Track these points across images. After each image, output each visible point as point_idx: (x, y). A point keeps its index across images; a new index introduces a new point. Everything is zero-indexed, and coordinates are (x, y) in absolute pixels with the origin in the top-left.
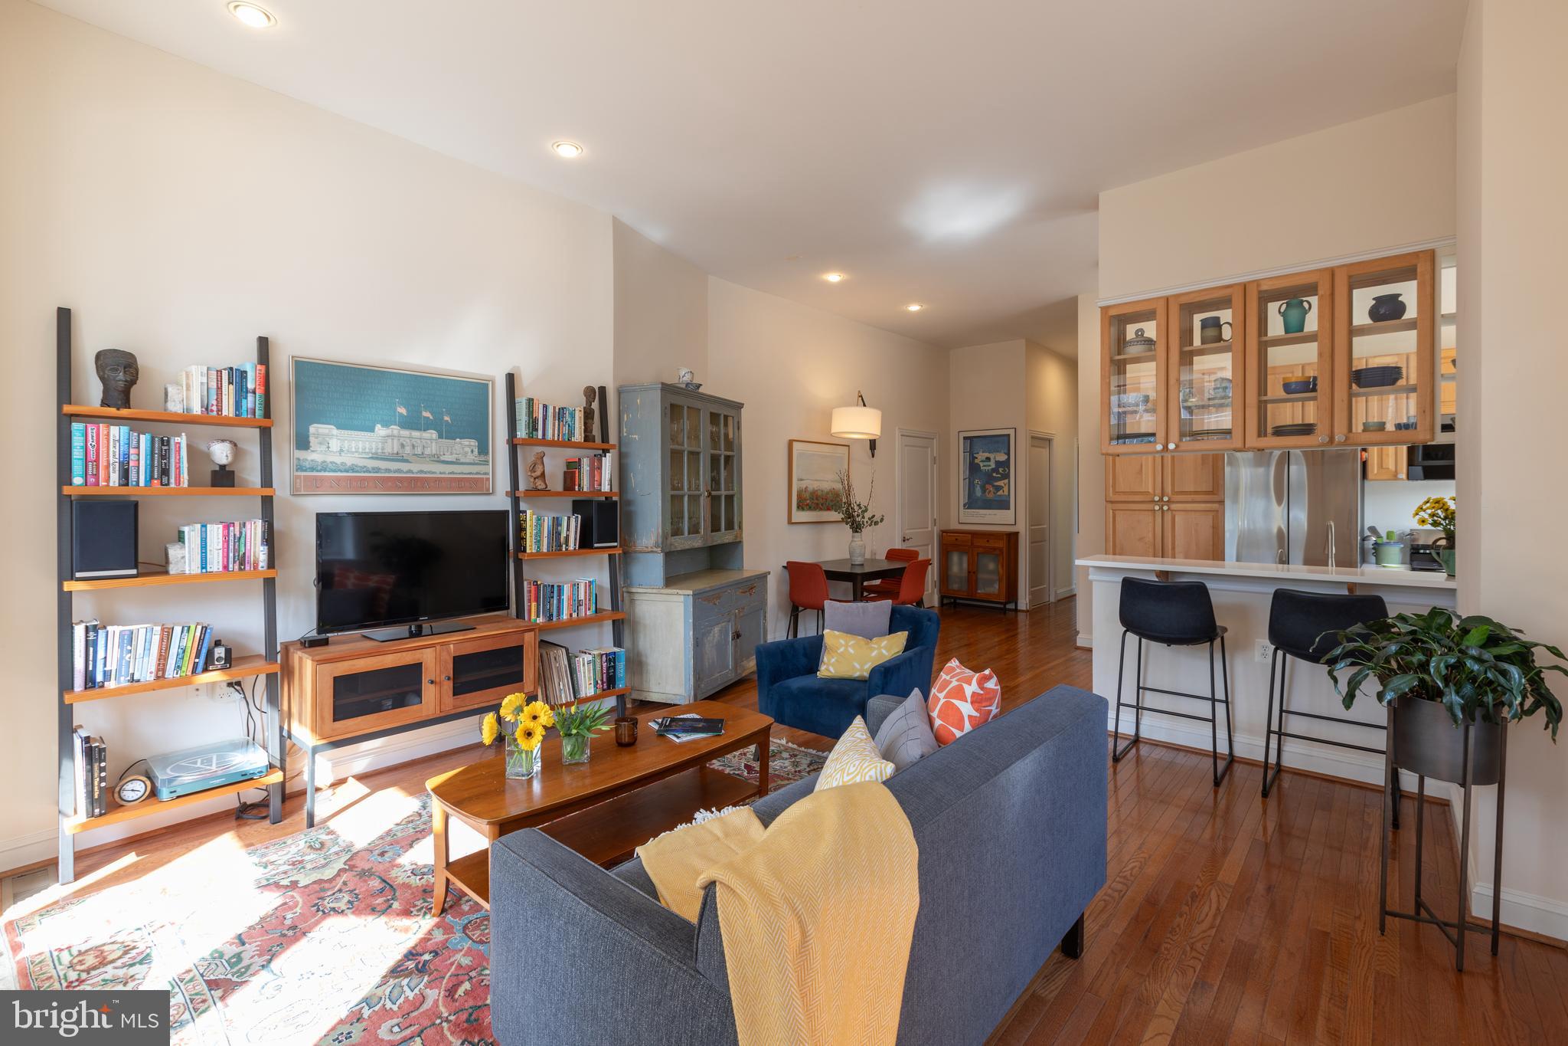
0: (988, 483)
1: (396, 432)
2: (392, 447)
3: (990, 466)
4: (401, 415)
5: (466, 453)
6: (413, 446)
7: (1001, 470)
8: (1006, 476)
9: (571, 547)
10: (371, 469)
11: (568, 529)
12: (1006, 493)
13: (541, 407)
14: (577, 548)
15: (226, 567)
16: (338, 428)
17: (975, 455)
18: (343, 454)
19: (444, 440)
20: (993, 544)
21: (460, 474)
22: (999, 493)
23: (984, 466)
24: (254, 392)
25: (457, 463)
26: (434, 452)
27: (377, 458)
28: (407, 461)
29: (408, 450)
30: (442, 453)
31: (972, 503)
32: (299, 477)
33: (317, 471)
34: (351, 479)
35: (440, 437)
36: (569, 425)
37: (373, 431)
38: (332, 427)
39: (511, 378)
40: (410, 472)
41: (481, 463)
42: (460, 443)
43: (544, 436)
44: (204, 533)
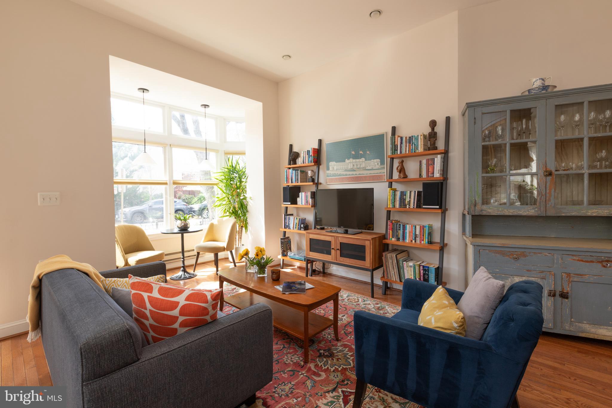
1: (351, 161)
2: (350, 166)
4: (353, 154)
5: (376, 165)
6: (357, 165)
9: (412, 206)
13: (399, 138)
14: (415, 208)
15: (305, 204)
18: (337, 170)
21: (373, 174)
24: (311, 156)
25: (372, 169)
26: (364, 166)
27: (346, 171)
28: (355, 171)
29: (355, 167)
30: (367, 166)
32: (327, 179)
33: (331, 176)
34: (340, 178)
35: (366, 160)
36: (415, 145)
38: (335, 162)
39: (394, 129)
40: (356, 174)
41: (382, 168)
42: (373, 161)
43: (401, 152)
44: (302, 194)
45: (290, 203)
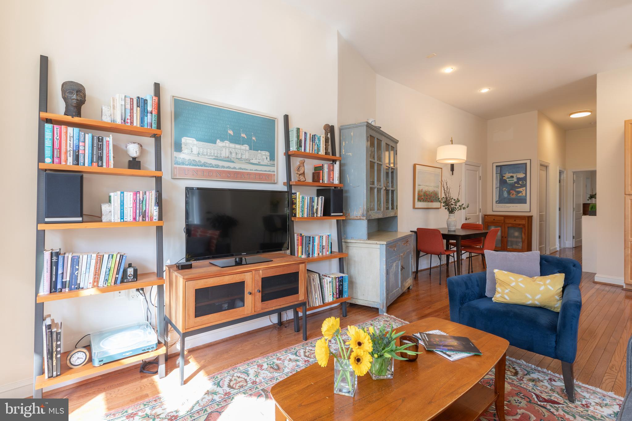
0: (512, 189)
1: (227, 145)
2: (225, 153)
3: (513, 180)
5: (264, 159)
6: (236, 154)
7: (520, 182)
8: (525, 186)
9: (319, 215)
10: (214, 166)
11: (317, 205)
12: (524, 194)
14: (322, 216)
15: (135, 219)
16: (197, 140)
17: (503, 175)
18: (199, 156)
19: (252, 151)
20: (518, 222)
21: (260, 171)
22: (520, 194)
23: (509, 181)
25: (259, 164)
26: (247, 158)
27: (217, 159)
28: (233, 162)
29: (234, 155)
30: (251, 158)
31: (501, 200)
32: (176, 168)
33: (186, 165)
34: (203, 171)
35: (250, 149)
36: (317, 145)
37: (216, 144)
38: (194, 139)
39: (286, 117)
40: (234, 168)
41: (271, 165)
42: (260, 153)
43: (305, 150)
44: (122, 197)
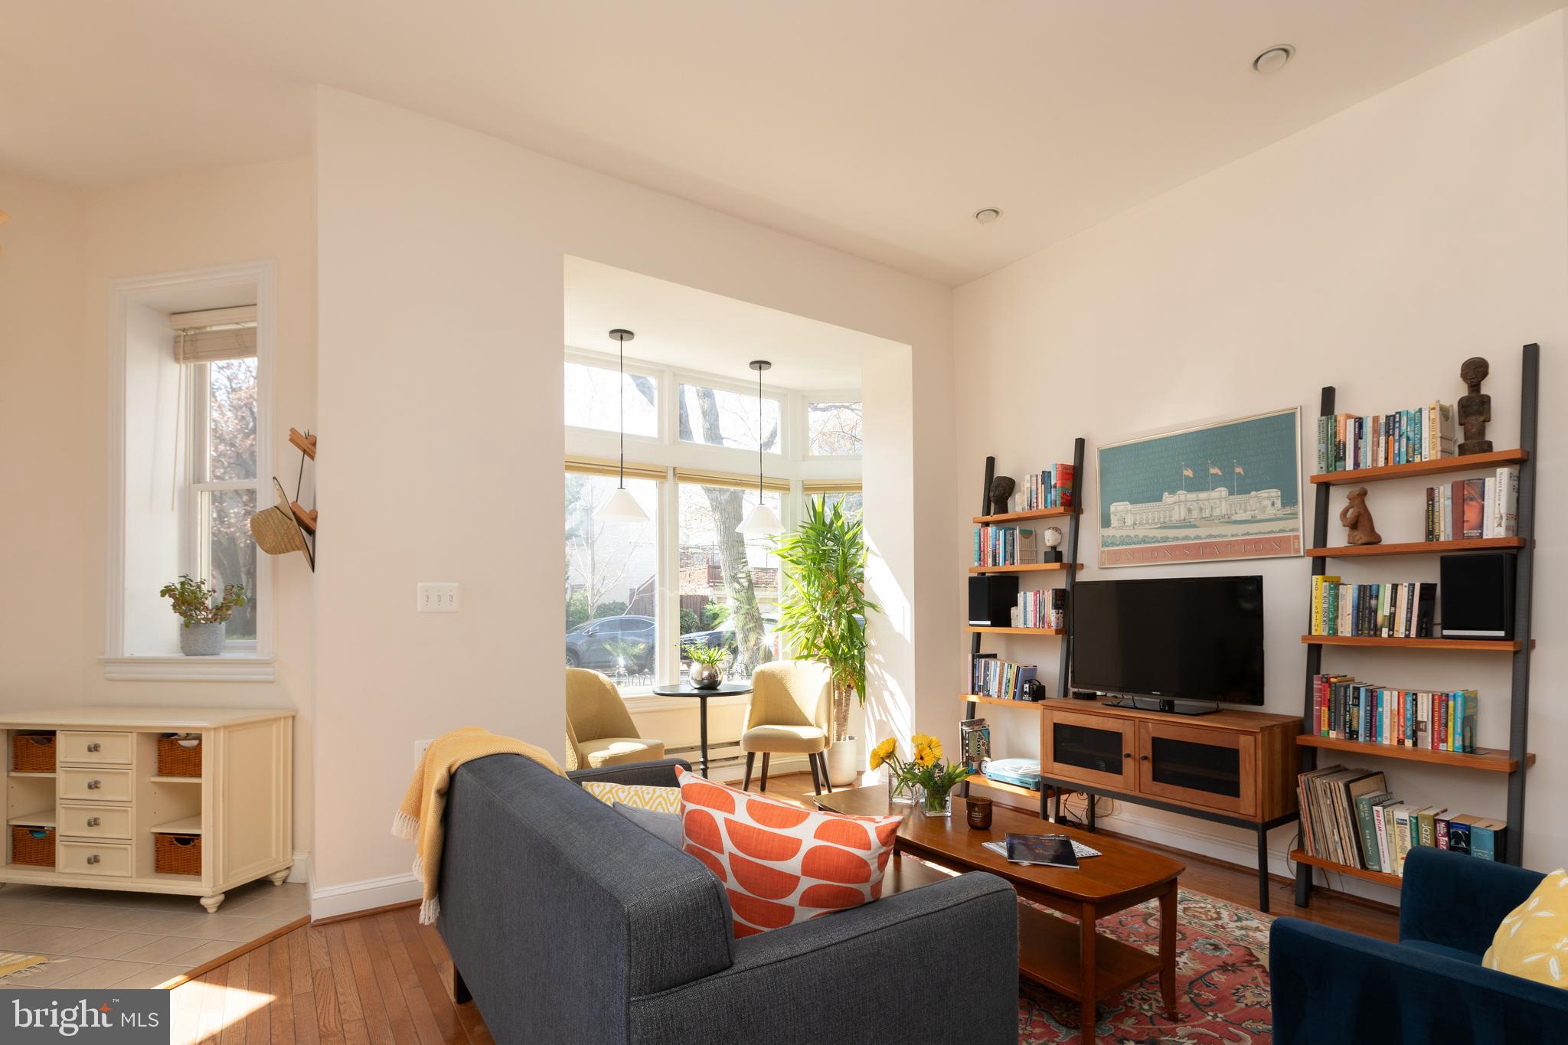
1: (1182, 497)
2: (1178, 514)
4: (1187, 477)
5: (1265, 507)
6: (1201, 509)
9: (1400, 631)
10: (1159, 539)
13: (1351, 423)
14: (1413, 636)
15: (1035, 625)
16: (1132, 504)
18: (1136, 527)
19: (1236, 496)
21: (1256, 534)
24: (1055, 487)
25: (1253, 521)
26: (1224, 512)
27: (1165, 527)
28: (1195, 526)
29: (1195, 514)
30: (1233, 512)
32: (1104, 551)
33: (1117, 545)
34: (1143, 550)
35: (1231, 493)
37: (1161, 501)
38: (1127, 503)
39: (1328, 396)
40: (1198, 537)
41: (1286, 516)
42: (1256, 496)
43: (1356, 464)
44: (1025, 598)
45: (989, 623)
